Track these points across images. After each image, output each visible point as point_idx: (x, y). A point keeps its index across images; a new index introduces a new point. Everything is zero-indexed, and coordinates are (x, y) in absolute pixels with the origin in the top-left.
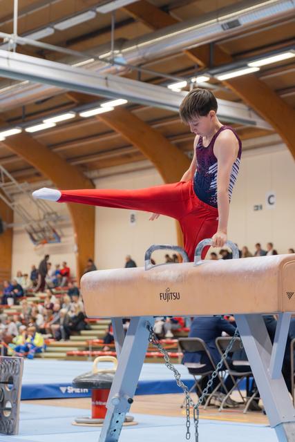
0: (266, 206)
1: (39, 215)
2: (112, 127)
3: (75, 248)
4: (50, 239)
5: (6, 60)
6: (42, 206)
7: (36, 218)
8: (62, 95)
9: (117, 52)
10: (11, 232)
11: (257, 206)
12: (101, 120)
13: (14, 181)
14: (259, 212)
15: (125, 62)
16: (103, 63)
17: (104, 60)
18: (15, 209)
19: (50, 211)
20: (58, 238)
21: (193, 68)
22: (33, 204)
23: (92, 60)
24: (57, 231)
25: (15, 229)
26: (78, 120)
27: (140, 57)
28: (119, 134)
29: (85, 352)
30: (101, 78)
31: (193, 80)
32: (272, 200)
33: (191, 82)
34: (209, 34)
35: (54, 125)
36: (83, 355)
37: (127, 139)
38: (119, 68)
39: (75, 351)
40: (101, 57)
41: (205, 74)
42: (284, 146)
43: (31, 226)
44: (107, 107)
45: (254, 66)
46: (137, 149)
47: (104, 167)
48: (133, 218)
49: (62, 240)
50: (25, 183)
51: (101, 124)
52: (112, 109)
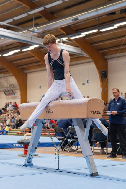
0: (86, 84)
1: (8, 85)
2: (33, 55)
3: (20, 97)
4: (11, 94)
6: (9, 83)
7: (6, 86)
8: (16, 43)
9: (35, 28)
11: (83, 84)
12: (29, 52)
14: (84, 86)
15: (38, 32)
16: (30, 32)
17: (31, 31)
19: (11, 84)
20: (14, 94)
21: (62, 35)
22: (5, 81)
23: (26, 31)
24: (14, 91)
26: (21, 52)
27: (43, 30)
28: (36, 58)
29: (23, 133)
30: (29, 37)
31: (62, 39)
33: (61, 40)
34: (68, 23)
35: (13, 54)
36: (22, 134)
37: (39, 59)
38: (36, 34)
39: (20, 132)
40: (30, 30)
41: (66, 37)
42: (93, 63)
43: (5, 89)
44: (31, 48)
45: (83, 34)
46: (42, 63)
47: (31, 69)
48: (40, 87)
49: (16, 94)
50: (3, 74)
51: (29, 54)
52: (33, 48)
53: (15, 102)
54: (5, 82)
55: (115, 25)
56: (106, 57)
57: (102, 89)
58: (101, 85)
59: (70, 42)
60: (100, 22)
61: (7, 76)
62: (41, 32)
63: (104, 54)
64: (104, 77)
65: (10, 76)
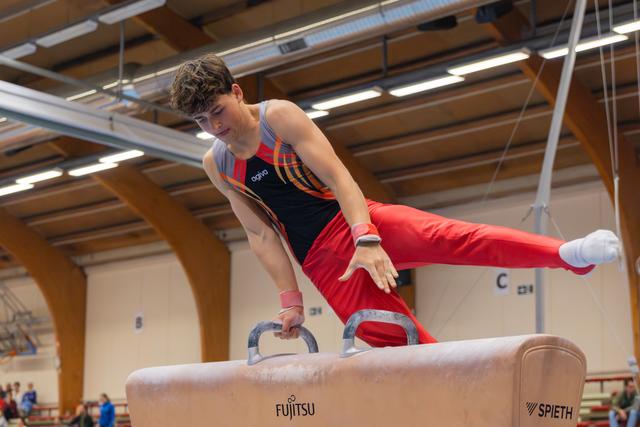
1: (7, 314)
2: (115, 193)
3: (57, 362)
4: (21, 349)
6: (11, 304)
7: (3, 319)
8: (45, 143)
9: (125, 81)
11: (314, 309)
12: (99, 182)
14: (317, 317)
15: (138, 96)
16: (107, 96)
17: (109, 92)
19: (22, 310)
20: (33, 348)
23: (94, 91)
24: (32, 338)
26: (66, 181)
27: (159, 90)
28: (125, 204)
30: (106, 118)
37: (136, 212)
38: (129, 104)
40: (106, 87)
44: (108, 162)
45: (322, 109)
46: (149, 225)
47: (103, 250)
48: (139, 322)
49: (39, 350)
51: (99, 187)
52: (116, 165)
55: (451, 71)
60: (392, 61)
61: (4, 279)
62: (150, 97)
63: (401, 190)
65: (17, 277)
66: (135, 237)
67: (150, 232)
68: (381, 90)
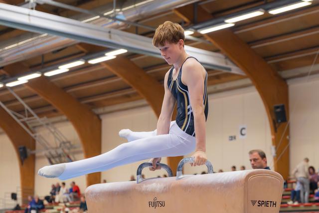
0: (239, 137)
1: (56, 143)
2: (115, 72)
5: (27, 17)
6: (58, 137)
7: (54, 146)
8: (74, 45)
9: (118, 10)
10: (34, 157)
11: (232, 137)
12: (105, 66)
13: (36, 116)
14: (233, 141)
15: (125, 19)
16: (107, 19)
17: (108, 17)
18: (37, 139)
19: (65, 140)
23: (98, 17)
24: (70, 156)
25: (37, 155)
26: (87, 66)
27: (137, 14)
28: (121, 78)
30: (104, 32)
32: (244, 132)
35: (67, 70)
37: (127, 82)
38: (120, 23)
40: (106, 14)
41: (190, 29)
42: (254, 88)
43: (50, 153)
44: (110, 56)
45: (230, 22)
46: (135, 91)
47: (109, 105)
50: (45, 118)
51: (106, 69)
52: (114, 57)
53: (74, 183)
54: (52, 135)
56: (285, 74)
57: (276, 148)
58: (273, 140)
59: (200, 41)
61: (54, 123)
62: (132, 19)
63: (280, 67)
64: (280, 121)
65: (62, 121)
66: (128, 97)
67: (136, 94)
68: (263, 11)
